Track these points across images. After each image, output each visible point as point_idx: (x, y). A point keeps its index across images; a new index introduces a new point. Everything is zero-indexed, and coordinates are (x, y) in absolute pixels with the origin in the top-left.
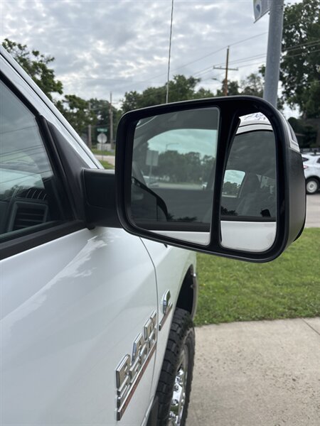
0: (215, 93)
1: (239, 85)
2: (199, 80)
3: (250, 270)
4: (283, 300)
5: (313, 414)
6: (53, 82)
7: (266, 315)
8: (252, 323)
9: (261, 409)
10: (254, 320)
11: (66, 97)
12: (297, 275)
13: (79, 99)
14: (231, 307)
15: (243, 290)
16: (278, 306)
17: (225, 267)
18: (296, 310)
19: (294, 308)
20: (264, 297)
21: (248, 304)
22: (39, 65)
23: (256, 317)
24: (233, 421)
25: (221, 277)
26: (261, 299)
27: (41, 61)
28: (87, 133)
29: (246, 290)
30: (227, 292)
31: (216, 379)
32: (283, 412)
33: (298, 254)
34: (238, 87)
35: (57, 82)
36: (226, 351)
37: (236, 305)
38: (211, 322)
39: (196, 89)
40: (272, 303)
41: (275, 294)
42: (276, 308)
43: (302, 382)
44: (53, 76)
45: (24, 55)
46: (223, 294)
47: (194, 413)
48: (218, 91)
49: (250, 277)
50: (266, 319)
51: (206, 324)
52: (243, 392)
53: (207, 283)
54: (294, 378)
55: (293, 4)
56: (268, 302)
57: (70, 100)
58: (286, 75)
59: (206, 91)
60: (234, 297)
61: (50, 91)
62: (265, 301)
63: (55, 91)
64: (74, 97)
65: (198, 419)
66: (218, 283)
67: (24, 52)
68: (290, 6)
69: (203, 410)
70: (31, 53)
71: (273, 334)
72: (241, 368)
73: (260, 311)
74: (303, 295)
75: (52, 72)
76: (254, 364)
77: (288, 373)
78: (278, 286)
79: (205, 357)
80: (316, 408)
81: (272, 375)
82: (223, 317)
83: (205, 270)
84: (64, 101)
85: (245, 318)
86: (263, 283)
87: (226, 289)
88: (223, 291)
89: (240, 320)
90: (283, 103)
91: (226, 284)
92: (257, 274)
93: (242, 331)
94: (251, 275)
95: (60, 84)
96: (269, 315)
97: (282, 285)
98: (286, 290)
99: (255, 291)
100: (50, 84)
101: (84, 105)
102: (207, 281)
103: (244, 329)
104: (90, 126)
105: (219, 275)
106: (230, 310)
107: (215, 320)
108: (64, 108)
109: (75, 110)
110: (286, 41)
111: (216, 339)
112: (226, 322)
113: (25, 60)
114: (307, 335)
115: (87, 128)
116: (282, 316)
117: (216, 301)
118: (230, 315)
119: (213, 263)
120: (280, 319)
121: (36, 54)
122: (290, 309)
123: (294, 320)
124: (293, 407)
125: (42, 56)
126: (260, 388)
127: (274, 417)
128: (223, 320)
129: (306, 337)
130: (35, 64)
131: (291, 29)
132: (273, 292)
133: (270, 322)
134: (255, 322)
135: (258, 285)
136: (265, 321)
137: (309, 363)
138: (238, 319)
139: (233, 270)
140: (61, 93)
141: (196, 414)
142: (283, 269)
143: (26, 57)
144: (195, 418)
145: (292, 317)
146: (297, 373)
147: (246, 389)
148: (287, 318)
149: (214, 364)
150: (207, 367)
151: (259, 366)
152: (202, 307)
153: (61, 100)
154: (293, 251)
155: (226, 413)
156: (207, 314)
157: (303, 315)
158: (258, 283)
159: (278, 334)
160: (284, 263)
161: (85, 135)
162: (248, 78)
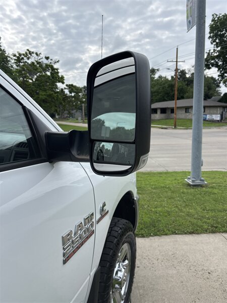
0: (170, 78)
1: (187, 72)
2: (158, 70)
3: (187, 200)
4: (208, 221)
5: (219, 295)
6: (58, 76)
7: (195, 231)
8: (184, 235)
9: (184, 291)
10: (186, 234)
11: (67, 85)
12: (221, 204)
13: (75, 87)
14: (171, 225)
15: (180, 214)
16: (204, 224)
17: (170, 198)
18: (216, 227)
19: (215, 226)
20: (195, 218)
21: (182, 223)
22: (49, 65)
23: (188, 232)
24: (164, 297)
25: (166, 205)
26: (192, 220)
27: (51, 63)
28: (82, 109)
29: (183, 214)
30: (169, 215)
31: (155, 271)
32: (199, 293)
33: (223, 190)
34: (186, 73)
35: (60, 76)
36: (164, 254)
37: (174, 223)
38: (155, 235)
39: (156, 76)
40: (200, 223)
41: (202, 217)
42: (202, 226)
43: (215, 274)
44: (58, 73)
45: (40, 59)
46: (166, 216)
47: (138, 292)
48: (172, 77)
49: (186, 205)
50: (194, 233)
51: (152, 236)
52: (173, 280)
53: (155, 209)
54: (209, 272)
55: (223, 14)
56: (197, 222)
57: (69, 88)
58: (220, 63)
59: (164, 77)
60: (173, 218)
61: (57, 82)
62: (195, 221)
63: (59, 82)
64: (72, 85)
65: (140, 295)
66: (164, 209)
67: (39, 58)
68: (221, 15)
69: (144, 290)
70: (44, 58)
71: (198, 243)
72: (173, 265)
73: (191, 228)
74: (223, 218)
75: (57, 69)
76: (183, 262)
77: (205, 268)
78: (206, 211)
79: (149, 257)
80: (223, 292)
81: (194, 269)
82: (164, 231)
83: (155, 201)
84: (65, 88)
85: (179, 232)
86: (195, 209)
87: (169, 213)
88: (166, 214)
89: (176, 234)
90: (220, 83)
91: (169, 210)
92: (192, 203)
93: (176, 241)
94: (187, 203)
95: (62, 77)
96: (197, 230)
97: (209, 210)
98: (211, 214)
99: (189, 214)
100: (56, 78)
101: (79, 91)
102: (156, 208)
103: (178, 240)
104: (83, 105)
105: (164, 204)
106: (170, 227)
107: (158, 233)
108: (66, 93)
109: (73, 94)
110: (219, 40)
111: (158, 246)
112: (166, 235)
113: (40, 62)
114: (223, 244)
115: (82, 106)
116: (206, 231)
117: (160, 221)
118: (169, 230)
119: (162, 196)
120: (204, 233)
121: (47, 58)
122: (212, 226)
123: (214, 234)
124: (206, 290)
125: (51, 60)
126: (184, 278)
127: (192, 296)
128: (164, 233)
129: (222, 246)
130: (47, 65)
131: (223, 31)
132: (201, 215)
133: (197, 235)
134: (187, 235)
135: (191, 211)
136: (194, 235)
137: (221, 263)
138: (174, 233)
139: (175, 201)
140: (63, 83)
141: (139, 292)
142: (211, 200)
143: (40, 61)
144: (138, 295)
145: (213, 232)
146: (212, 269)
147: (175, 278)
148: (209, 232)
149: (155, 262)
150: (150, 263)
151: (186, 263)
152: (150, 224)
153: (63, 88)
154: (220, 188)
155: (160, 292)
156: (153, 229)
157: (221, 230)
158: (191, 209)
159: (202, 243)
160: (212, 196)
161: (81, 111)
162: (193, 67)
